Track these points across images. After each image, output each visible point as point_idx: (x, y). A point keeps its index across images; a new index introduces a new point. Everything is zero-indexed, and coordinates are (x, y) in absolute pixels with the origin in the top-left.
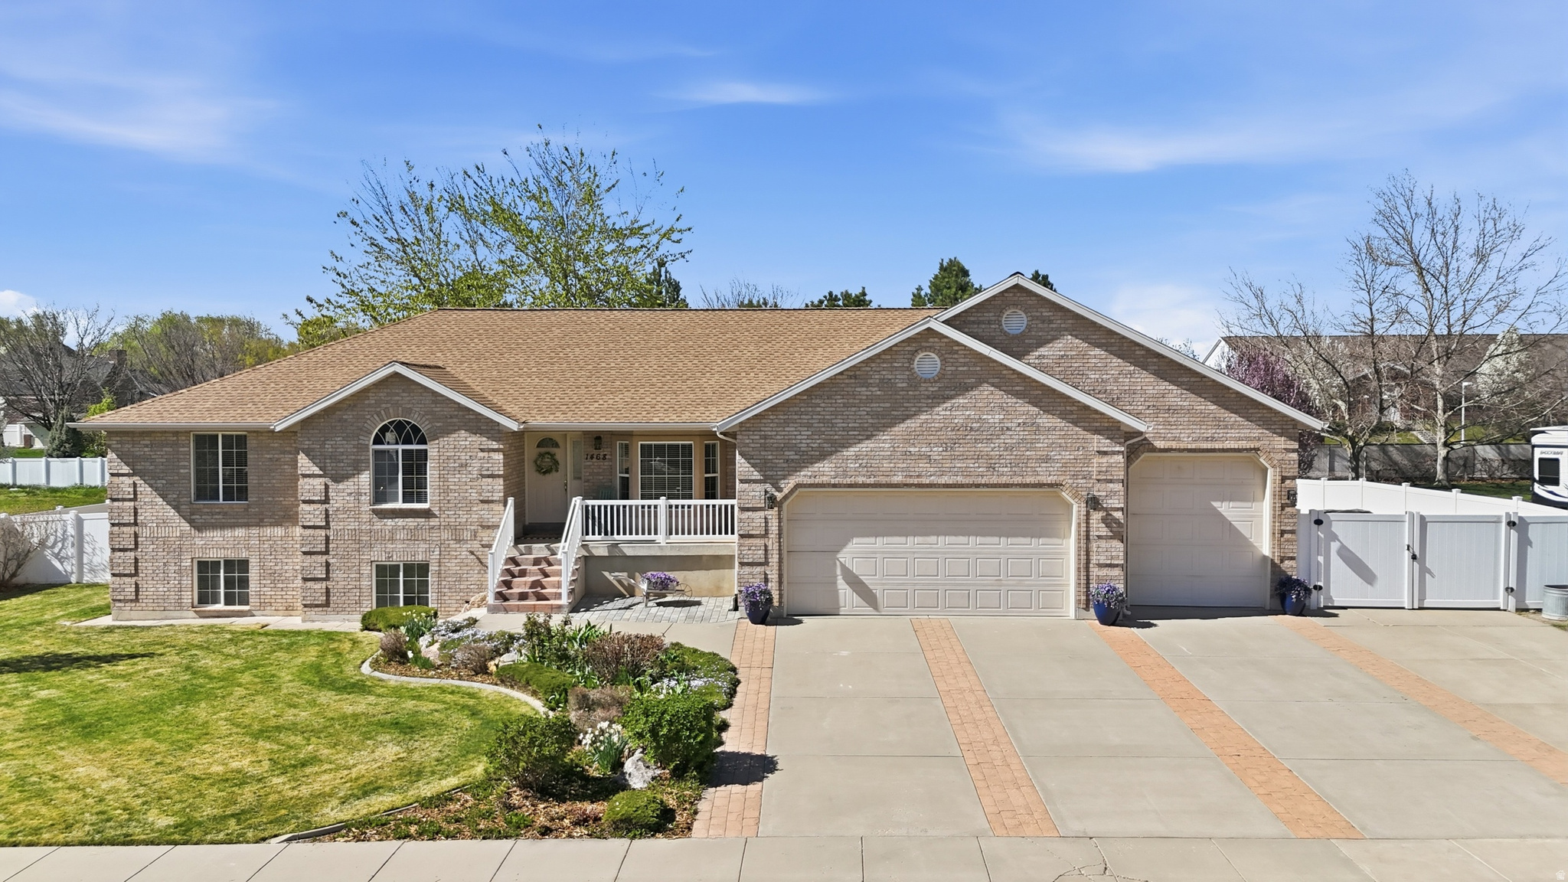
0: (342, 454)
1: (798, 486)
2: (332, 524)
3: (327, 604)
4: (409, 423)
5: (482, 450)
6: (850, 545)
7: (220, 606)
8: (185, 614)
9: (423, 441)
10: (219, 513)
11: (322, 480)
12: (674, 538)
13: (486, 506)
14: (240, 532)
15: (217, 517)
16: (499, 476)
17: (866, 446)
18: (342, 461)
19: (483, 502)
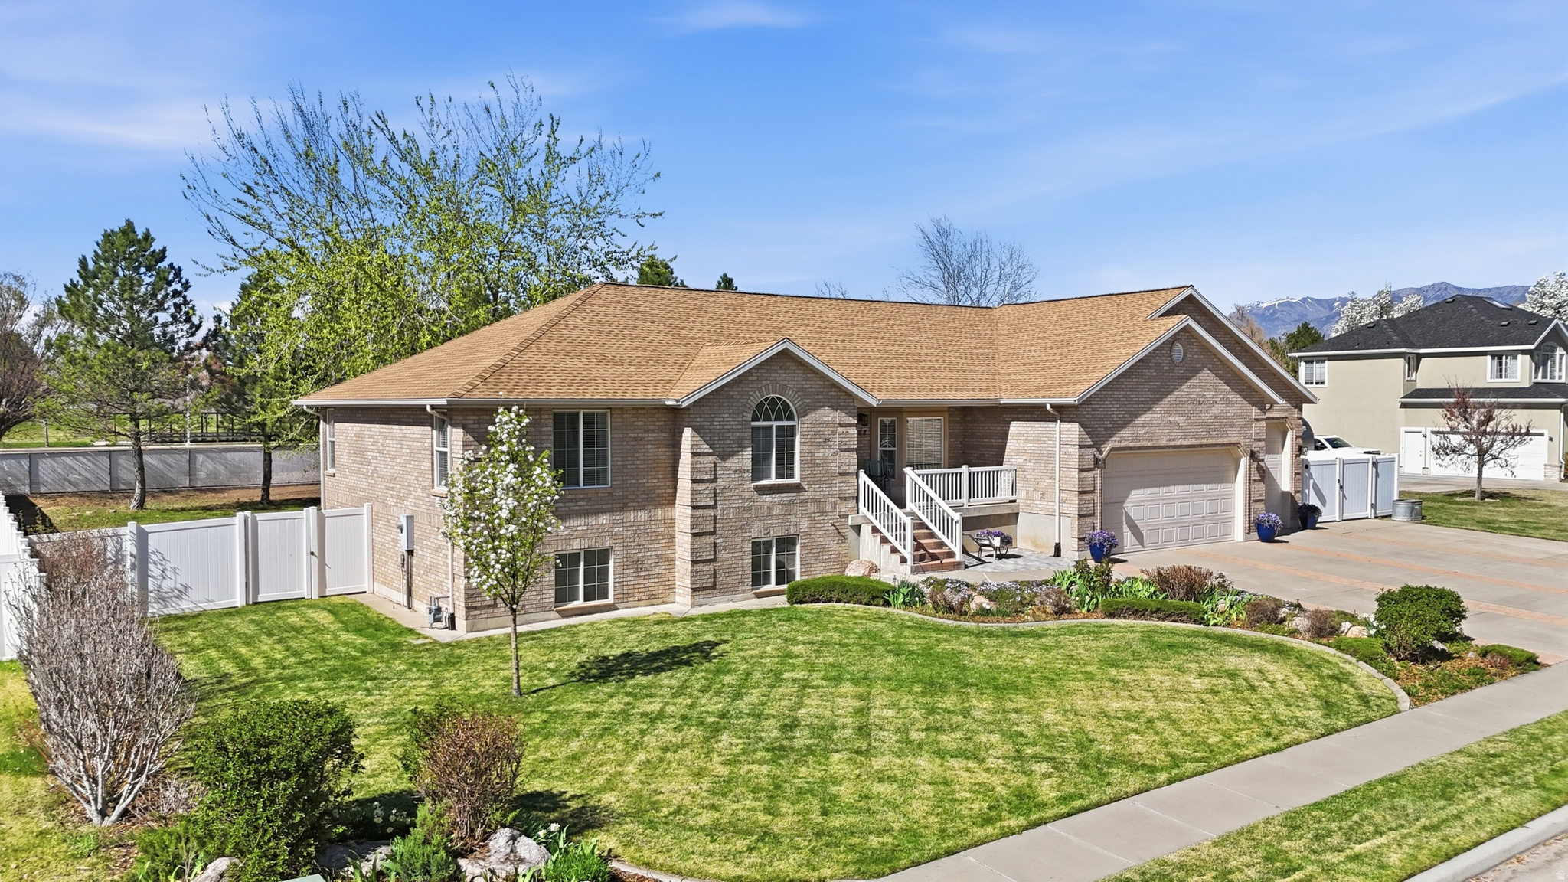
0: (729, 431)
1: (1112, 449)
2: (719, 503)
3: (714, 587)
4: (780, 399)
5: (841, 425)
6: (1130, 497)
7: (580, 603)
8: (546, 615)
9: (791, 418)
10: (583, 499)
11: (710, 458)
12: (974, 501)
13: (844, 479)
14: (604, 519)
15: (581, 503)
16: (852, 450)
17: (1147, 416)
18: (727, 438)
19: (841, 474)
